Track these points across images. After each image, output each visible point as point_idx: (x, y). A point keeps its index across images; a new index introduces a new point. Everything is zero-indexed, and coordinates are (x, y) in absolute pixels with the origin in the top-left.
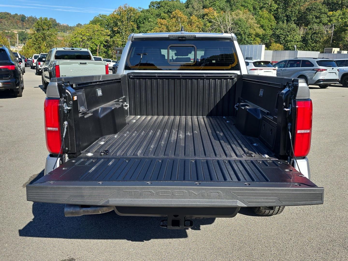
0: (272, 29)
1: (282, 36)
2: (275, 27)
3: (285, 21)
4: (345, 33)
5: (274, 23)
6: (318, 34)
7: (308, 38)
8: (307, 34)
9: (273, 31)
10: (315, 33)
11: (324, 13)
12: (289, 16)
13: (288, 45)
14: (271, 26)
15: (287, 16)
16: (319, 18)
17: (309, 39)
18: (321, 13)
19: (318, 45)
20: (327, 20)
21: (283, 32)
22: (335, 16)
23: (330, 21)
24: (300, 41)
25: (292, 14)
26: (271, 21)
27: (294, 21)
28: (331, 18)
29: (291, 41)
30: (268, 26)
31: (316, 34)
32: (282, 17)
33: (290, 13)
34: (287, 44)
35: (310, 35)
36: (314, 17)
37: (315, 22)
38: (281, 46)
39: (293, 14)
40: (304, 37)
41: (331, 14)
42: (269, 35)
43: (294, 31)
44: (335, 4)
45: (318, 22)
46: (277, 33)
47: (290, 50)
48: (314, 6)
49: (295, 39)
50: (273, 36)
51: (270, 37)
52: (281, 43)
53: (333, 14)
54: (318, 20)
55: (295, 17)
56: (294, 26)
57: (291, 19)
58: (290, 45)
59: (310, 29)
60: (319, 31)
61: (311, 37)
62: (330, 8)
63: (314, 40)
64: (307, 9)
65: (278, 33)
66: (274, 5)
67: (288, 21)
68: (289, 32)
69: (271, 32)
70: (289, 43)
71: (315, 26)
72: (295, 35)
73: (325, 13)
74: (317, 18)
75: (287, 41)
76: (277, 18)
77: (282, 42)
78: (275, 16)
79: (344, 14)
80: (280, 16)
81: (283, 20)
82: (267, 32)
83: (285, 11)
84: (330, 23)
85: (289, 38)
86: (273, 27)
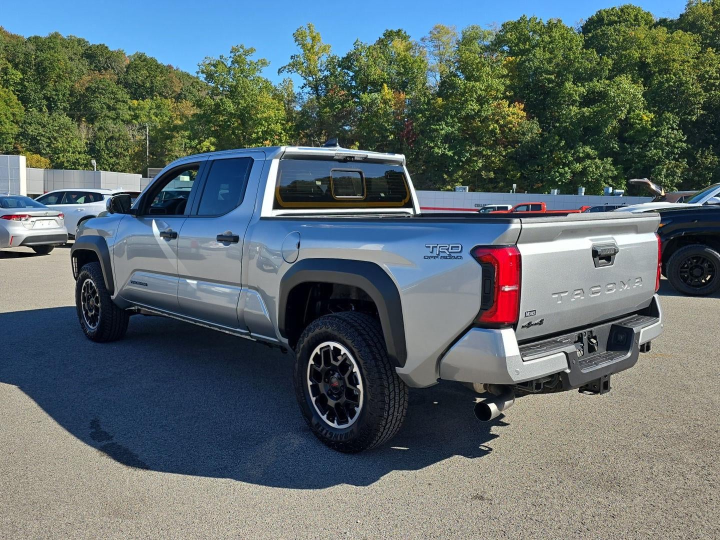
0: (17, 123)
1: (42, 138)
2: (22, 119)
3: (45, 109)
4: (171, 142)
5: (19, 109)
6: (119, 140)
7: (100, 147)
8: (96, 138)
9: (22, 127)
10: (112, 138)
11: (122, 101)
12: (52, 98)
13: (58, 158)
14: (14, 115)
15: (47, 98)
16: (115, 109)
17: (102, 149)
18: (117, 101)
19: (121, 162)
20: (131, 115)
21: (44, 131)
22: (142, 109)
23: (136, 117)
24: (85, 152)
25: (58, 95)
26: (11, 104)
27: (65, 109)
28: (137, 112)
29: (65, 151)
30: (6, 115)
31: (116, 140)
32: (37, 99)
33: (54, 93)
34: (57, 156)
35: (104, 142)
36: (105, 107)
37: (108, 117)
38: (43, 159)
39: (61, 97)
40: (90, 144)
41: (136, 105)
42: (12, 134)
43: (67, 130)
44: (139, 86)
45: (113, 116)
46: (30, 131)
47: (66, 168)
48: (101, 86)
49: (74, 148)
50: (21, 137)
51: (16, 139)
52: (41, 154)
53: (139, 105)
54: (112, 114)
55: (64, 102)
56: (66, 119)
57: (56, 105)
58: (65, 160)
59: (100, 129)
60: (120, 135)
61: (106, 144)
62: (132, 93)
63: (112, 151)
64: (87, 89)
65: (32, 131)
66: (14, 72)
67: (50, 108)
68: (57, 132)
69: (16, 130)
70: (61, 155)
71: (110, 124)
72: (72, 139)
73: (124, 102)
74: (109, 108)
75: (55, 151)
76: (24, 100)
77: (44, 152)
78: (18, 95)
79: (158, 107)
80: (32, 98)
81: (40, 105)
82: (6, 128)
83: (42, 88)
84: (137, 121)
85: (60, 145)
86: (18, 118)
